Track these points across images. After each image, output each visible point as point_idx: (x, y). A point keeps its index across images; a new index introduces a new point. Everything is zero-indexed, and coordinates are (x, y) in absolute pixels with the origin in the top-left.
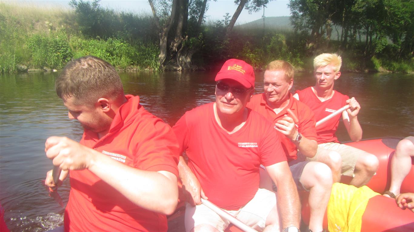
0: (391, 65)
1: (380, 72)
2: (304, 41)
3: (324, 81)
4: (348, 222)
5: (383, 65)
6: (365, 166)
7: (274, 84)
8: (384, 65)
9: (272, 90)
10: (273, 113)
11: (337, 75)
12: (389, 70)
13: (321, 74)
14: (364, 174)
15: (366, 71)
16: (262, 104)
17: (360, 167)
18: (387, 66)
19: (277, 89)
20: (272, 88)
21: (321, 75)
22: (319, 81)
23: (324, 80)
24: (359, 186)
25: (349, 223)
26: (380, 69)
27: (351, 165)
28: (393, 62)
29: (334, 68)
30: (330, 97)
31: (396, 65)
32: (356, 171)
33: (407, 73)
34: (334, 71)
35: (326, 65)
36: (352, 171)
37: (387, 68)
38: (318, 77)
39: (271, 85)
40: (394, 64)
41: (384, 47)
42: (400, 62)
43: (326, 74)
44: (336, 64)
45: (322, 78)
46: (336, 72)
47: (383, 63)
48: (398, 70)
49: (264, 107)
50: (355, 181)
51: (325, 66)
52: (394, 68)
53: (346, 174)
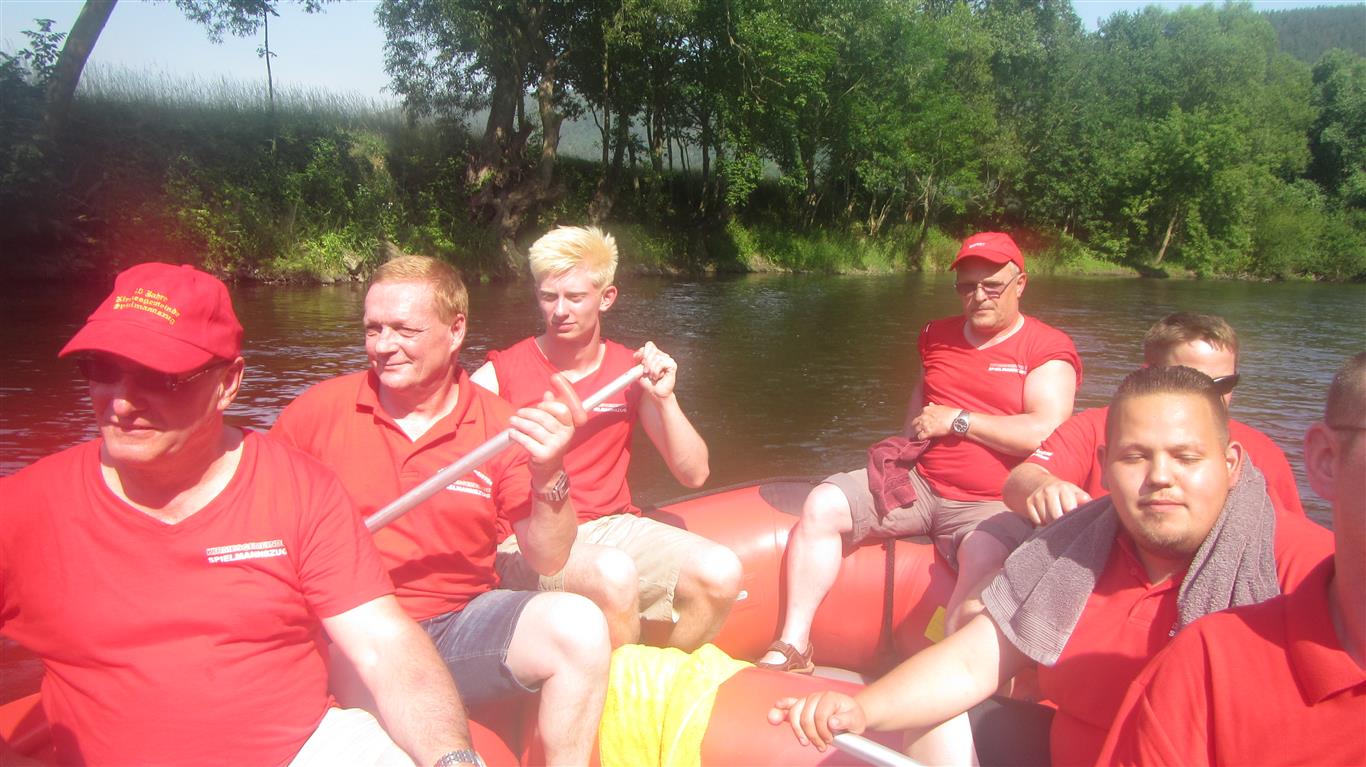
0: (790, 249)
1: (756, 272)
2: (459, 159)
3: (566, 321)
5: (763, 248)
6: (704, 584)
7: (397, 326)
8: (768, 247)
9: (393, 348)
10: (401, 437)
11: (606, 296)
12: (784, 263)
13: (554, 297)
14: (704, 609)
15: (710, 269)
16: (363, 409)
17: (691, 588)
18: (777, 252)
19: (411, 344)
20: (392, 340)
21: (555, 302)
22: (550, 318)
23: (567, 317)
24: (689, 648)
26: (755, 260)
27: (663, 584)
28: (794, 237)
29: (595, 276)
30: (595, 367)
31: (803, 247)
32: (680, 601)
33: (839, 274)
34: (596, 286)
35: (568, 270)
36: (668, 603)
37: (777, 258)
38: (547, 306)
39: (387, 330)
40: (798, 244)
41: (754, 186)
42: (817, 238)
43: (570, 296)
44: (599, 264)
45: (560, 311)
46: (602, 289)
47: (762, 241)
48: (811, 264)
49: (370, 418)
51: (565, 272)
52: (798, 256)
53: (654, 613)
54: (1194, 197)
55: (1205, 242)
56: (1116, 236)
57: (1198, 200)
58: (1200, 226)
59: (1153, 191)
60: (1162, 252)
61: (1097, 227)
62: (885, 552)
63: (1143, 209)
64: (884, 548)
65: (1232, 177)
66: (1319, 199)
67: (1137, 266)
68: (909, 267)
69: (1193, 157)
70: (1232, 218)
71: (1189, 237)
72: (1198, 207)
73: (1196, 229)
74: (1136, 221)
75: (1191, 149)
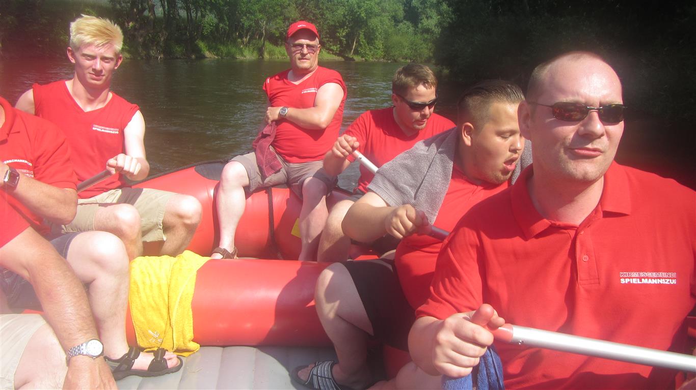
0: (218, 49)
1: (208, 58)
4: (170, 320)
8: (211, 49)
12: (217, 55)
13: (93, 58)
14: (181, 232)
15: (193, 57)
18: (214, 50)
21: (93, 61)
25: (173, 320)
26: (207, 54)
28: (219, 45)
33: (237, 58)
34: (117, 55)
36: (159, 230)
37: (214, 53)
40: (221, 47)
41: (212, 27)
42: (227, 45)
43: (104, 59)
45: (98, 67)
47: (209, 46)
48: (227, 55)
50: (168, 247)
52: (222, 52)
53: (151, 238)
54: (362, 29)
55: (366, 47)
56: (335, 44)
57: (363, 31)
58: (364, 40)
59: (347, 26)
60: (353, 51)
61: (328, 41)
62: (267, 195)
63: (344, 34)
64: (266, 193)
65: (374, 22)
66: (411, 29)
67: (343, 57)
68: (259, 56)
69: (360, 14)
70: (375, 37)
71: (361, 45)
72: (363, 33)
73: (363, 42)
74: (342, 38)
75: (360, 11)
